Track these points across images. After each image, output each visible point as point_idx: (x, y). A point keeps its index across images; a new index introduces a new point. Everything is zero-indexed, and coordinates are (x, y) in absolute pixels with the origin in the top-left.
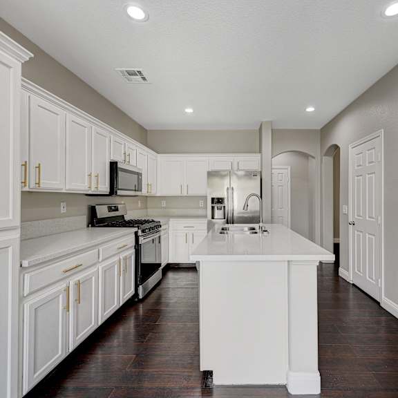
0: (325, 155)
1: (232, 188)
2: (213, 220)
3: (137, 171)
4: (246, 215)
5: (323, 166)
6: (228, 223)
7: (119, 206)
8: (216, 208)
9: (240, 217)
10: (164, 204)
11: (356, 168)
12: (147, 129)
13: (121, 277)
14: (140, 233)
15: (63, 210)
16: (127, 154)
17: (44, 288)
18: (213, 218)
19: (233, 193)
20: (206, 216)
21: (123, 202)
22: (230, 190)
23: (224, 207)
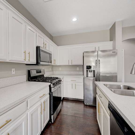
2: (87, 78)
3: (49, 53)
7: (42, 70)
8: (88, 71)
10: (60, 69)
13: (42, 115)
14: (52, 86)
16: (45, 44)
21: (43, 68)
22: (98, 62)
23: (94, 71)
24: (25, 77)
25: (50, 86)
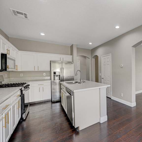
0: (93, 58)
1: (63, 68)
4: (69, 78)
5: (92, 61)
6: (61, 81)
8: (55, 76)
9: (66, 79)
10: (22, 75)
11: (104, 63)
12: (9, 36)
14: (23, 89)
16: (8, 50)
18: (54, 80)
19: (63, 70)
22: (62, 69)
23: (60, 75)
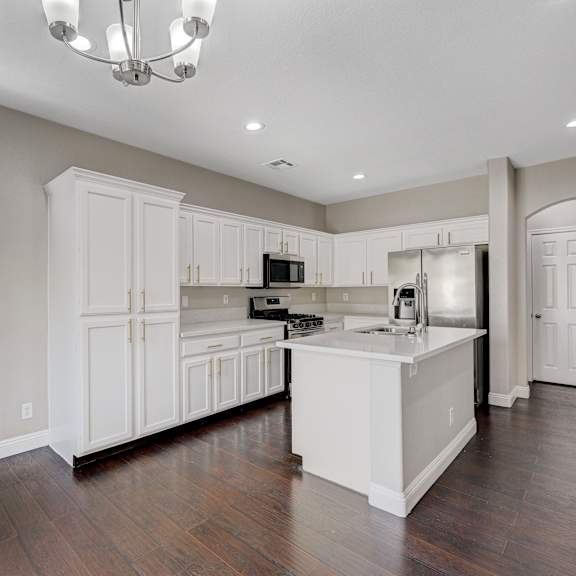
1: (426, 275)
2: (397, 320)
3: (298, 260)
7: (281, 299)
8: (403, 303)
10: (346, 297)
12: (324, 204)
14: (289, 327)
15: (226, 302)
16: (285, 242)
17: (193, 356)
18: (398, 317)
19: (426, 282)
20: (386, 315)
22: (421, 278)
24: (245, 310)
25: (286, 327)
